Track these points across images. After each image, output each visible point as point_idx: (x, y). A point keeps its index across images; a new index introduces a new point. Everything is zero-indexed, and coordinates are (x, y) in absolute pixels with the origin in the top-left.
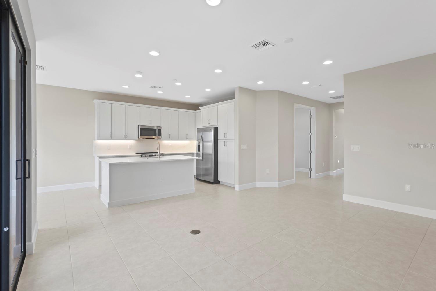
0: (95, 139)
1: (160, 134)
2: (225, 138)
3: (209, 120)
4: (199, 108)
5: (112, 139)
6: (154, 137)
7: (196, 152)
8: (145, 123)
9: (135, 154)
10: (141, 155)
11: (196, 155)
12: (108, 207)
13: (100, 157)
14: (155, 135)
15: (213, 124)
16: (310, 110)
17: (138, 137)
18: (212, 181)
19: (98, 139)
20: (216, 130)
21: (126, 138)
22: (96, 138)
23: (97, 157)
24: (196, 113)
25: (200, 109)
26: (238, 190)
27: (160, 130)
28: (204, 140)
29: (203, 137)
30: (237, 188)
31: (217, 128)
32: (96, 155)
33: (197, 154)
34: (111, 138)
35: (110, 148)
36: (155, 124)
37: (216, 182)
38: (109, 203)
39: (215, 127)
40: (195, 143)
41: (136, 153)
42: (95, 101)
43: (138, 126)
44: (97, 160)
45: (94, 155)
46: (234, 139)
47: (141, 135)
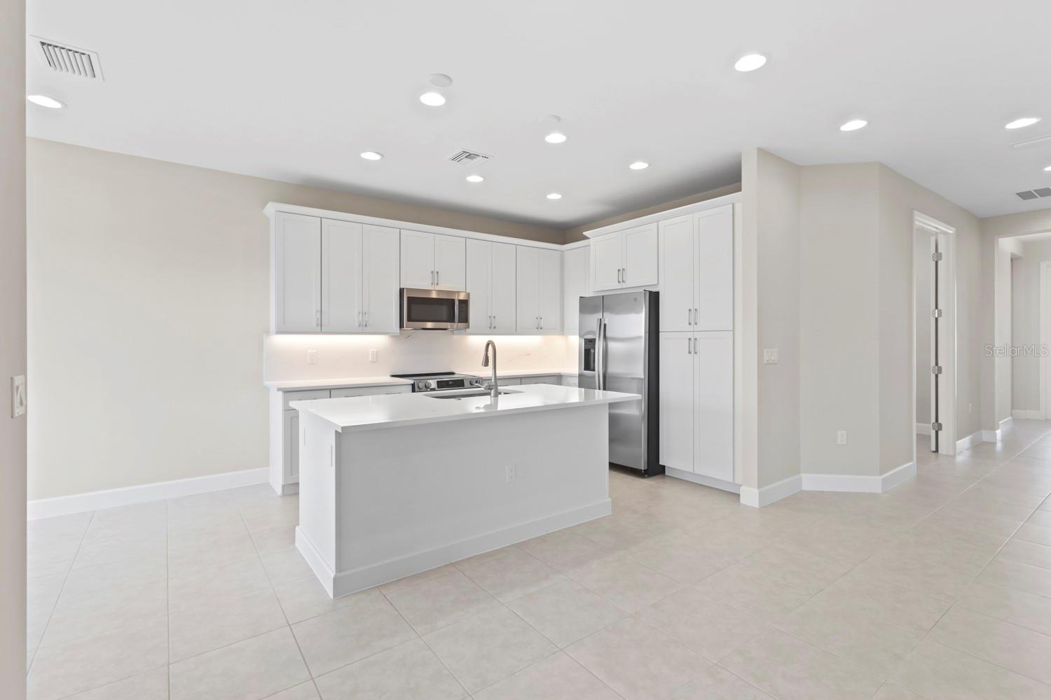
0: (268, 332)
1: (464, 319)
2: (690, 328)
3: (623, 270)
4: (584, 233)
5: (321, 332)
6: (448, 325)
7: (577, 373)
8: (421, 282)
9: (387, 379)
10: (410, 381)
11: (576, 381)
12: (331, 596)
13: (289, 392)
14: (451, 320)
15: (641, 279)
16: (933, 239)
17: (401, 326)
18: (642, 466)
19: (280, 332)
20: (654, 299)
21: (364, 328)
22: (273, 326)
23: (279, 389)
24: (563, 251)
25: (586, 238)
26: (756, 505)
27: (464, 304)
28: (608, 334)
29: (605, 325)
30: (750, 497)
31: (657, 293)
32: (274, 384)
33: (580, 376)
34: (321, 328)
35: (313, 361)
36: (449, 284)
37: (654, 469)
38: (335, 579)
39: (650, 292)
40: (575, 343)
41: (393, 376)
42: (271, 208)
43: (401, 291)
44: (277, 400)
45: (267, 383)
46: (731, 329)
47: (409, 319)
